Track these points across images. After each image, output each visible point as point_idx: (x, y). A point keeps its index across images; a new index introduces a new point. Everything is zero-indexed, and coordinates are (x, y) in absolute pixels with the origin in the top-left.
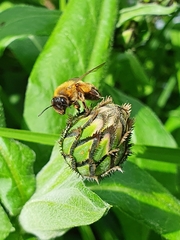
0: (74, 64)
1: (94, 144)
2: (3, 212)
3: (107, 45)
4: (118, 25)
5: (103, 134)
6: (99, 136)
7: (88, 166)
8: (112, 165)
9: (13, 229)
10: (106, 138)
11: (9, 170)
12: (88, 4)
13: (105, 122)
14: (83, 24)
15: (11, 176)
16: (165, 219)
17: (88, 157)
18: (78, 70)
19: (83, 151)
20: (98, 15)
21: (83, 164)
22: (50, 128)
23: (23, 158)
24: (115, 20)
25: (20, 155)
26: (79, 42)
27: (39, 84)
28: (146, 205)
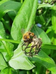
0: (25, 20)
1: (31, 49)
2: (4, 61)
3: (34, 14)
4: (38, 9)
5: (34, 46)
6: (33, 47)
7: (29, 54)
8: (36, 54)
9: (7, 66)
10: (35, 47)
11: (6, 50)
12: (30, 2)
13: (35, 43)
14: (28, 8)
15: (7, 52)
16: (48, 65)
17: (29, 52)
18: (26, 22)
19: (28, 50)
20: (32, 5)
21: (28, 53)
22: (18, 38)
23: (11, 47)
24: (37, 7)
25: (10, 46)
26: (27, 13)
27: (15, 25)
28: (43, 61)
